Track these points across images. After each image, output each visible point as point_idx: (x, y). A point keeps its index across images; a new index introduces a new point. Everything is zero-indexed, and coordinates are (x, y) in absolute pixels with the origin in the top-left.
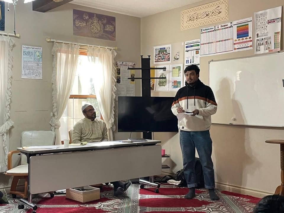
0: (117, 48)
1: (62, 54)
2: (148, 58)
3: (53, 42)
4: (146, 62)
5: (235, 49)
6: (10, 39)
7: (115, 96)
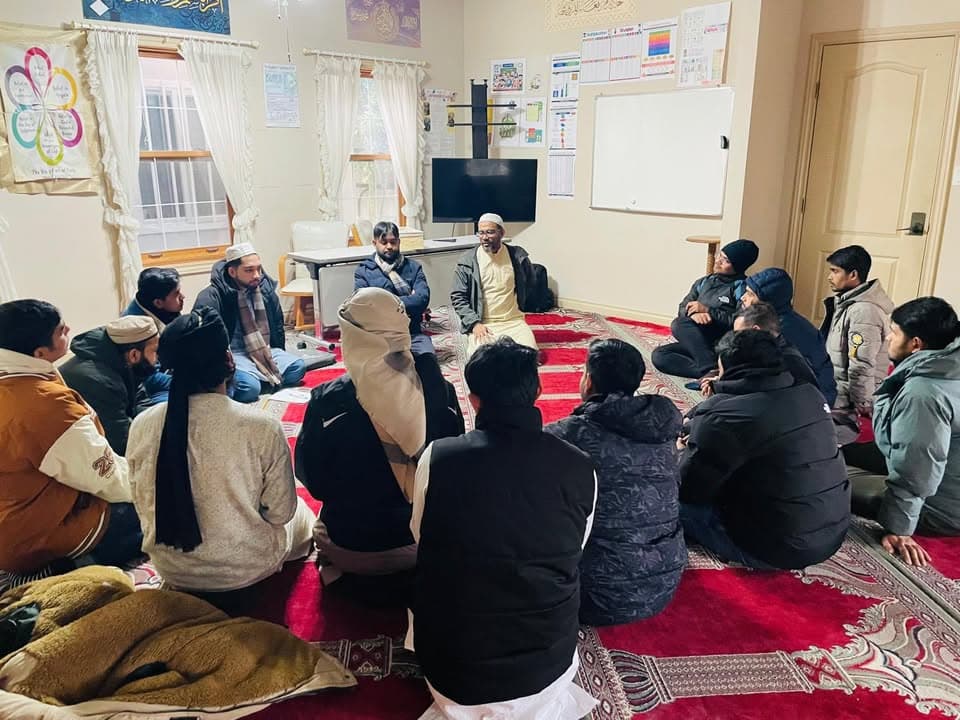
0: (424, 64)
1: (332, 76)
2: (483, 83)
3: (316, 54)
4: (479, 92)
5: (644, 75)
6: (244, 53)
7: (423, 156)
